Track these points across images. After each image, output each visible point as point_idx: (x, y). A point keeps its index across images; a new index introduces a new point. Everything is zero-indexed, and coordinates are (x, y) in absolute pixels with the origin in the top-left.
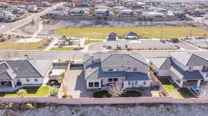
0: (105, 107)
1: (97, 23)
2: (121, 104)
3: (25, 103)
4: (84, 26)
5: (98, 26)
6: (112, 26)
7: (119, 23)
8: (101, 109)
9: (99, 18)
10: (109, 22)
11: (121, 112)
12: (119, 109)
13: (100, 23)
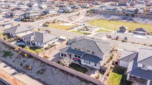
0: (57, 70)
2: (66, 72)
3: (25, 53)
4: (112, 20)
7: (143, 20)
8: (54, 70)
11: (63, 76)
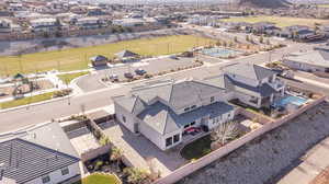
0: (218, 166)
1: (47, 45)
5: (50, 49)
6: (76, 47)
7: (85, 40)
9: (46, 36)
10: (68, 40)
12: (234, 160)
13: (52, 44)
